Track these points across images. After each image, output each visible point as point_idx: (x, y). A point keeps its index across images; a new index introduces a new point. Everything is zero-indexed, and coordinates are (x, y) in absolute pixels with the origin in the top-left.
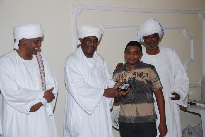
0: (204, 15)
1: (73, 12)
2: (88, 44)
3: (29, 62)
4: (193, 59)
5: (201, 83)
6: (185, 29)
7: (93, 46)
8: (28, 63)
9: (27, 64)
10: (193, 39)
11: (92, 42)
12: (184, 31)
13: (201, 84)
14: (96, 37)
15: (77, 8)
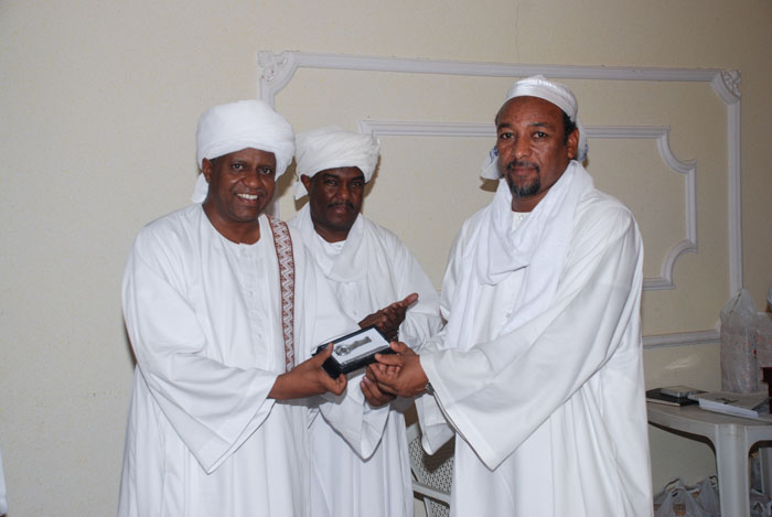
0: (731, 88)
1: (263, 77)
2: (330, 196)
3: (245, 250)
4: (693, 241)
5: (722, 327)
6: (664, 138)
7: (348, 201)
8: (239, 255)
9: (238, 260)
10: (692, 173)
11: (345, 187)
12: (662, 143)
13: (722, 331)
14: (356, 169)
15: (278, 64)
